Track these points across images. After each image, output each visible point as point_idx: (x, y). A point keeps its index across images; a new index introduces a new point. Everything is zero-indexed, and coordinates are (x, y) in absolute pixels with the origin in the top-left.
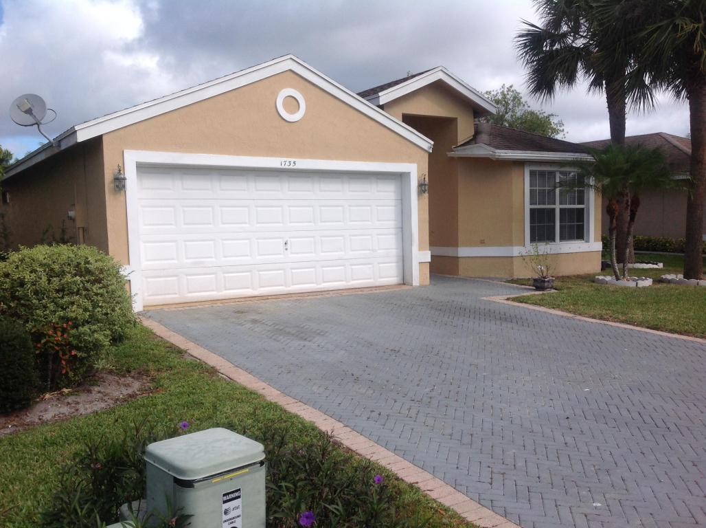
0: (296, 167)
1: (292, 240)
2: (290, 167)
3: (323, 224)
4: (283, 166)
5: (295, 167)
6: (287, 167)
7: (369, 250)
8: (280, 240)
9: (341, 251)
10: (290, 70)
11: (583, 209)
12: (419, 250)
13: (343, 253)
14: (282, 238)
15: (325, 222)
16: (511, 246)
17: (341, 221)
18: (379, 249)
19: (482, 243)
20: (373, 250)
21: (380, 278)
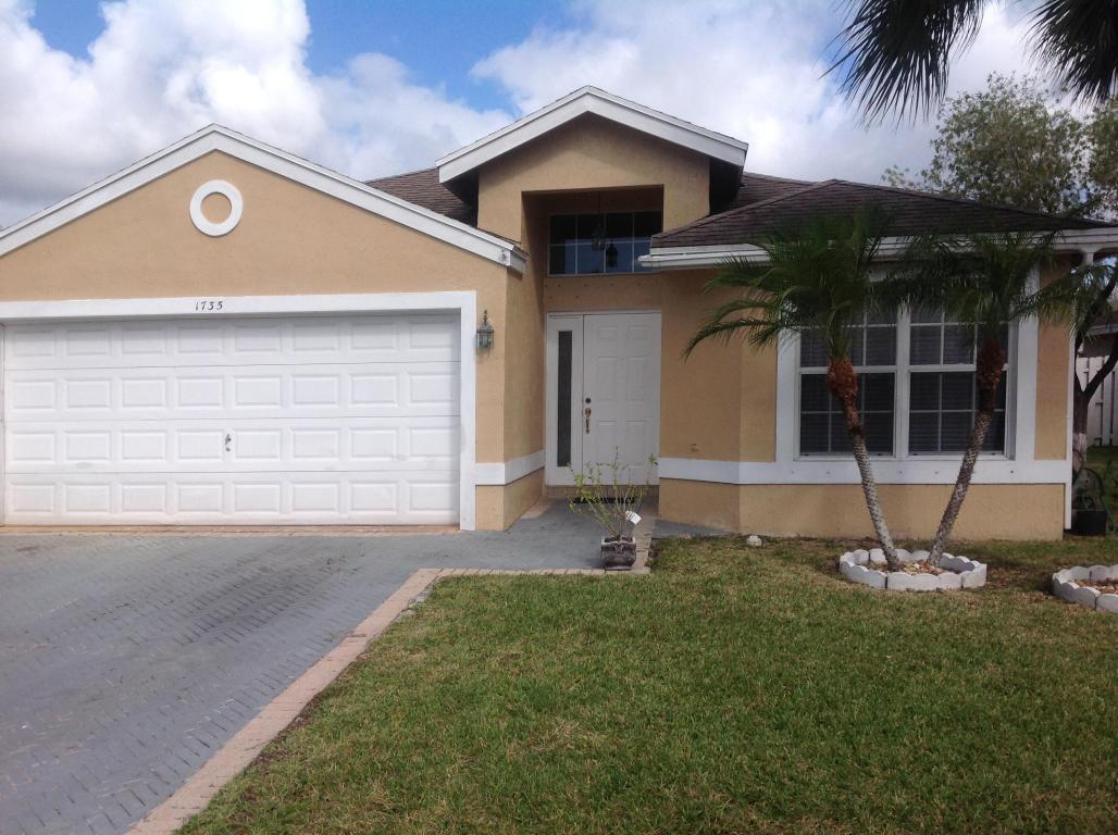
1: (240, 433)
2: (213, 311)
3: (299, 407)
4: (200, 311)
5: (222, 311)
6: (206, 311)
7: (392, 456)
8: (220, 434)
9: (334, 456)
10: (216, 150)
12: (477, 462)
13: (336, 460)
14: (222, 430)
15: (302, 403)
16: (738, 459)
17: (333, 403)
18: (413, 456)
19: (693, 450)
20: (398, 457)
21: (412, 509)
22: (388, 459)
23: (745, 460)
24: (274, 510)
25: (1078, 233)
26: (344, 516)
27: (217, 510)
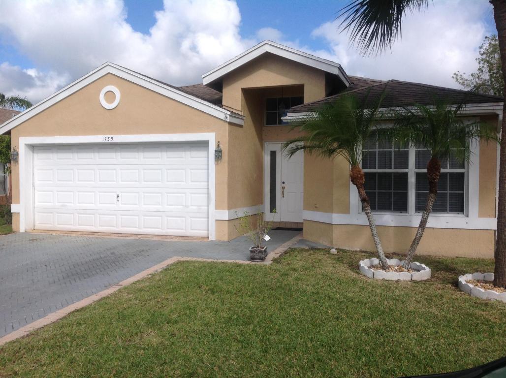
0: (114, 141)
1: (123, 194)
2: (109, 141)
3: (146, 183)
4: (104, 141)
6: (107, 141)
7: (183, 206)
8: (115, 194)
10: (109, 73)
11: (463, 174)
12: (216, 209)
13: (161, 206)
14: (115, 192)
15: (147, 181)
16: (332, 212)
17: (159, 181)
18: (191, 206)
19: (316, 207)
20: (186, 206)
21: (192, 229)
22: (182, 207)
23: (335, 213)
24: (136, 227)
25: (495, 104)
26: (164, 231)
27: (114, 226)
